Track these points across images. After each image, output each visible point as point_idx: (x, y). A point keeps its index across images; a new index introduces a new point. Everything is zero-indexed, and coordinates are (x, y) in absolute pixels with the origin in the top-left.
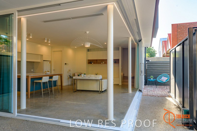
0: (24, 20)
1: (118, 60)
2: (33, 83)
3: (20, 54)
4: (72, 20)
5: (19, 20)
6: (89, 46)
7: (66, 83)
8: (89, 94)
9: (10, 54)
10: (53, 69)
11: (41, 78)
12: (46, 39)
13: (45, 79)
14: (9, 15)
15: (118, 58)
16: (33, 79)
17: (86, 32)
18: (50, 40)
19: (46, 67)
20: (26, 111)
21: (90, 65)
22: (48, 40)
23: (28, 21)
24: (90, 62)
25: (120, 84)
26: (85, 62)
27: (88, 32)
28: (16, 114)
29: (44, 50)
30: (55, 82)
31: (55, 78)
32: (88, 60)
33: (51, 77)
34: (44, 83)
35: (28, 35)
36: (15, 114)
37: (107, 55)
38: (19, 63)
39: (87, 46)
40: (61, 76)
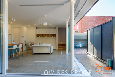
1: (56, 35)
4: (42, 6)
6: (46, 25)
10: (13, 40)
12: (12, 18)
15: (55, 34)
17: (44, 16)
18: (15, 19)
21: (38, 37)
22: (13, 19)
24: (38, 36)
25: (57, 49)
27: (45, 16)
28: (6, 73)
32: (37, 34)
39: (45, 25)
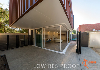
0: (44, 29)
2: (46, 41)
3: (43, 34)
5: (43, 29)
7: (53, 40)
8: (58, 43)
9: (41, 34)
11: (48, 40)
13: (49, 40)
14: (41, 28)
16: (46, 40)
17: (57, 30)
19: (49, 37)
20: (45, 47)
23: (45, 29)
26: (58, 35)
29: (49, 33)
30: (51, 40)
31: (51, 39)
33: (50, 39)
34: (48, 41)
35: (45, 30)
36: (43, 48)
37: (60, 33)
38: (43, 36)
40: (52, 39)
